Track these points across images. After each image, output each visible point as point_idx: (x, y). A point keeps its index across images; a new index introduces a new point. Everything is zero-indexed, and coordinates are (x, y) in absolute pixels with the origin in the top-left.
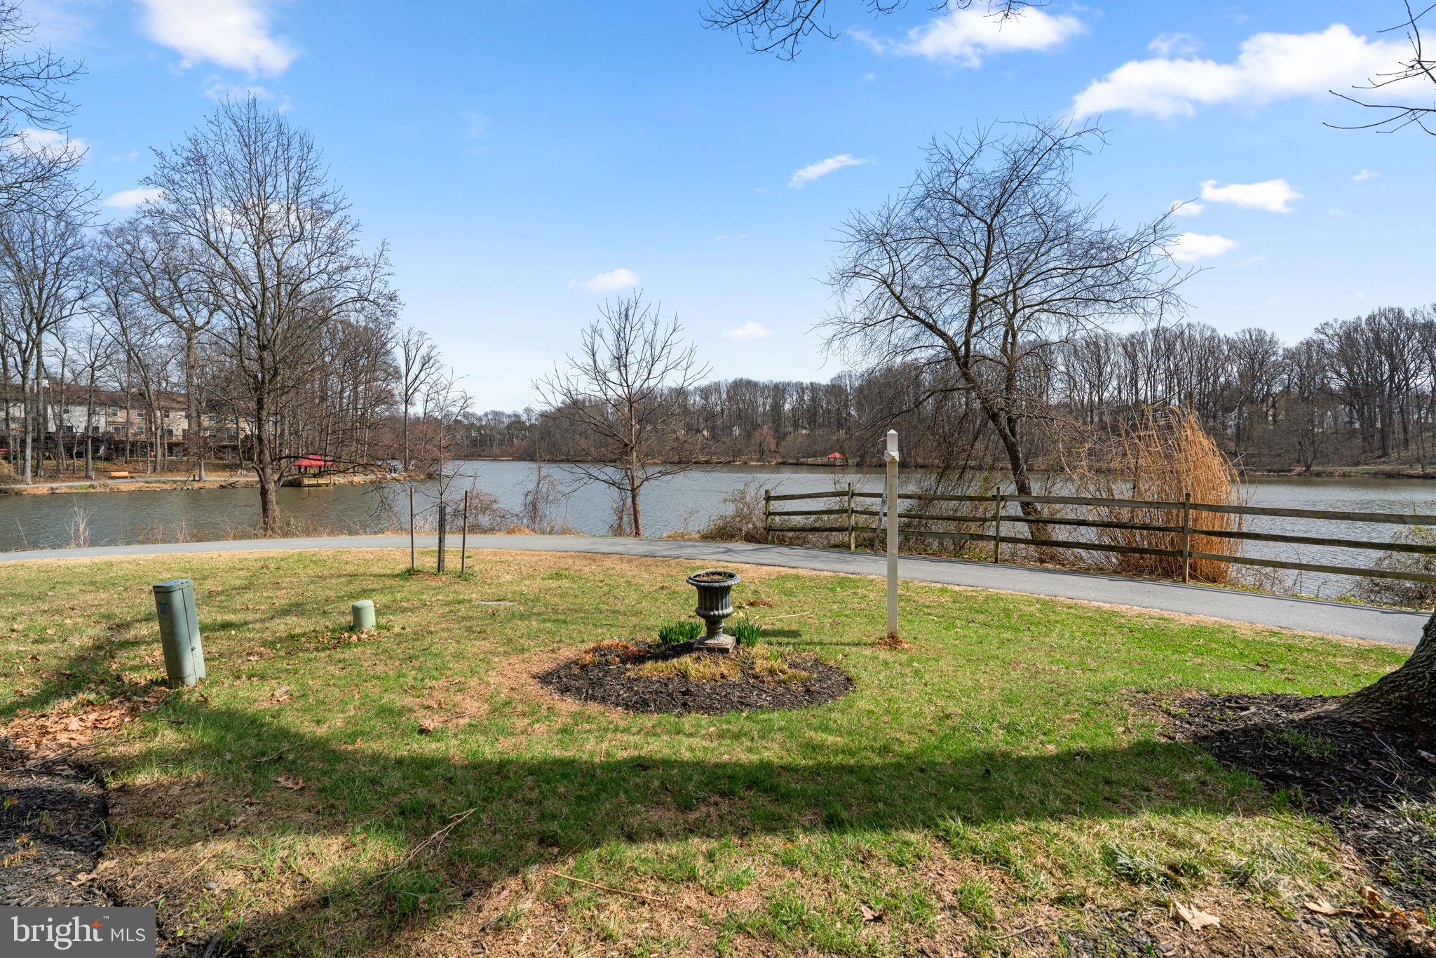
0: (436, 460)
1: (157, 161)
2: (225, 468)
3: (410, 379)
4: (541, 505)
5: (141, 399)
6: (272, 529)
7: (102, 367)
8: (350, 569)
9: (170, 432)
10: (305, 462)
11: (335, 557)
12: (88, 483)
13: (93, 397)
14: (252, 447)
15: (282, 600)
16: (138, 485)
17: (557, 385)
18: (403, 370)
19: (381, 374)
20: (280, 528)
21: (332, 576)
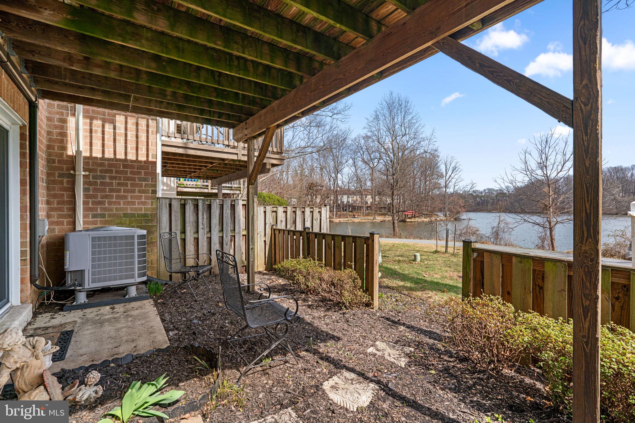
0: (458, 212)
1: (366, 121)
2: (382, 215)
3: (447, 177)
4: (500, 233)
5: (360, 192)
6: (396, 236)
7: (351, 183)
8: (417, 249)
9: (367, 202)
10: (407, 213)
11: (413, 245)
12: (347, 219)
13: (349, 192)
14: (390, 208)
15: (398, 253)
16: (359, 220)
17: (506, 179)
18: (444, 174)
19: (435, 176)
20: (399, 236)
21: (412, 250)
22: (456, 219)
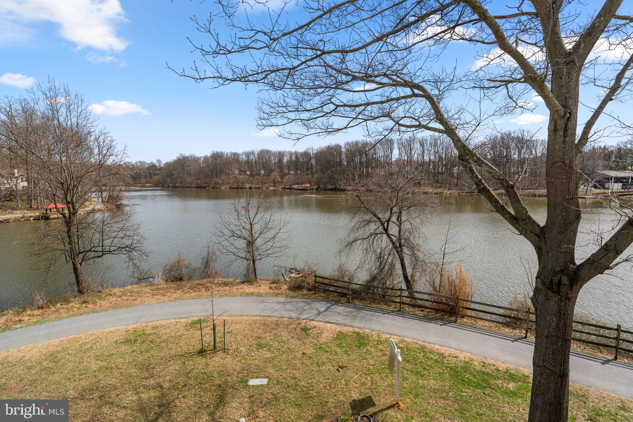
22: (119, 207)
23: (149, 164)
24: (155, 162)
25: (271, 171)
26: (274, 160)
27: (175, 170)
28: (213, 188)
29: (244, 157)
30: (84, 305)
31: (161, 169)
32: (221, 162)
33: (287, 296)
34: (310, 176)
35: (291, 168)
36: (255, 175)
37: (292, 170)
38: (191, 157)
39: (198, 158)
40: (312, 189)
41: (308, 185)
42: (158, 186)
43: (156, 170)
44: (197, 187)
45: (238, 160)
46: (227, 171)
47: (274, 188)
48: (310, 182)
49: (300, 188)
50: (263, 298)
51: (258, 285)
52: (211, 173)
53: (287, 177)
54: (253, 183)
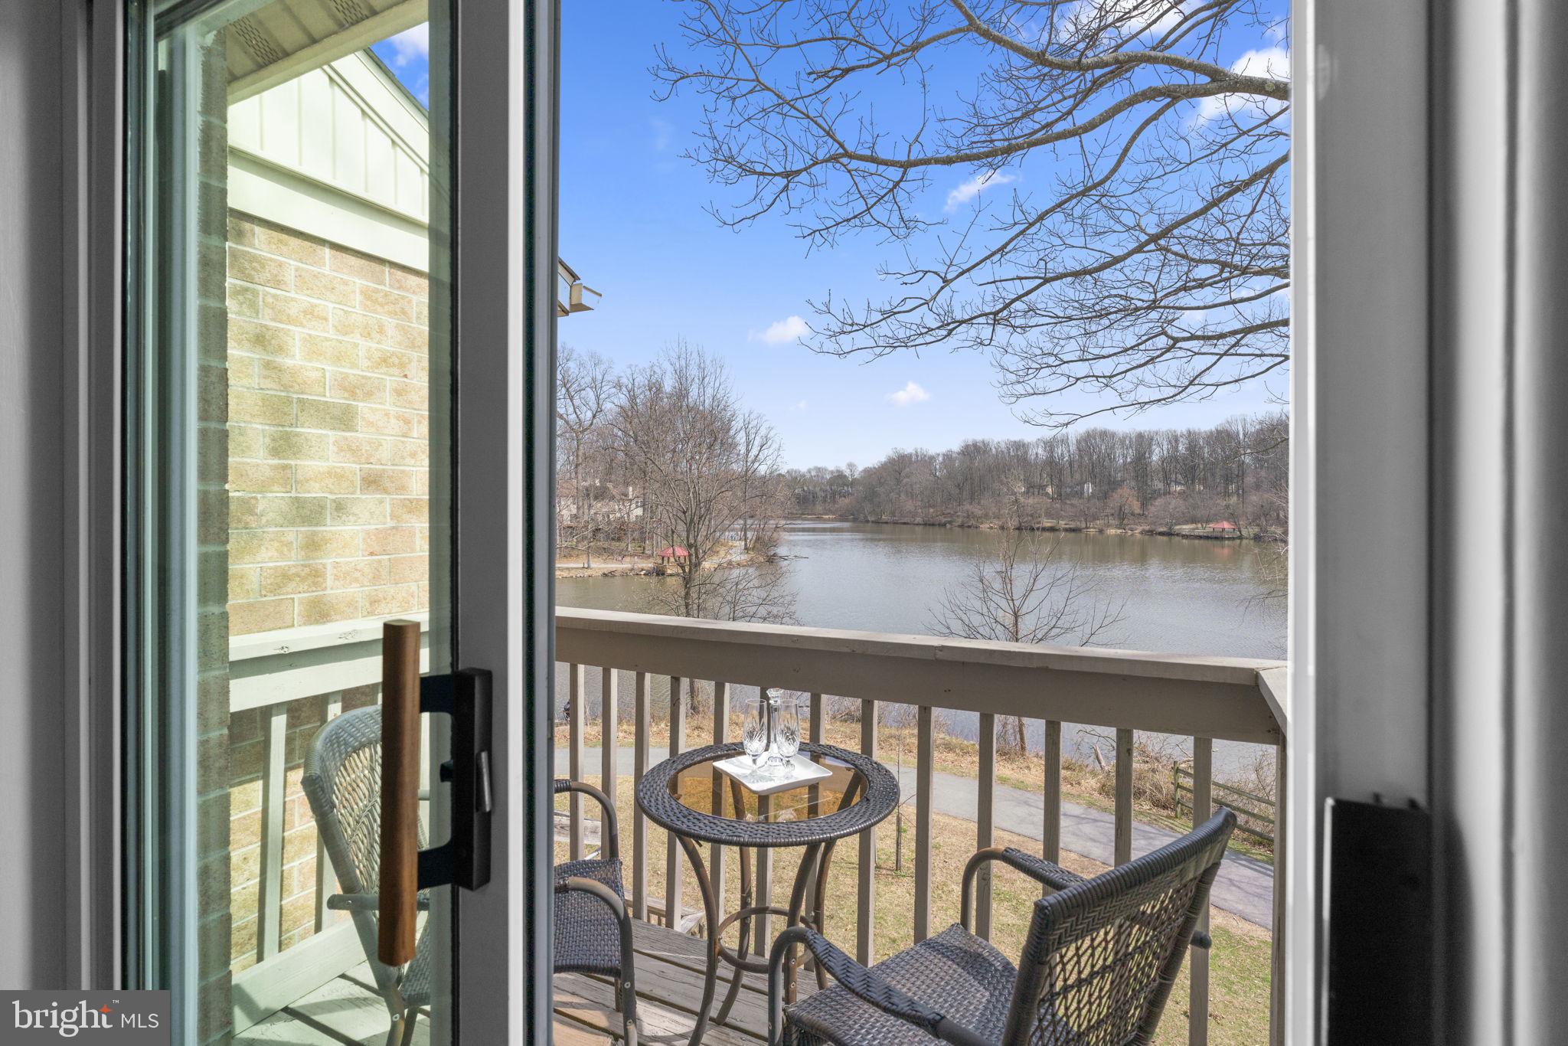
22: (771, 560)
23: (832, 472)
24: (843, 467)
25: (1113, 485)
26: (1122, 457)
27: (881, 484)
28: (961, 526)
29: (1040, 451)
30: (696, 733)
31: (854, 483)
32: (982, 464)
33: (1091, 805)
34: (1234, 499)
35: (1173, 477)
36: (1069, 496)
37: (1177, 483)
38: (917, 456)
39: (932, 458)
40: (1241, 538)
41: (1226, 525)
42: (846, 520)
43: (844, 484)
44: (925, 524)
45: (1025, 459)
46: (996, 486)
47: (1119, 531)
48: (1232, 517)
49: (1200, 532)
50: (1028, 795)
51: (1025, 764)
52: (958, 491)
53: (1159, 502)
54: (1059, 517)
